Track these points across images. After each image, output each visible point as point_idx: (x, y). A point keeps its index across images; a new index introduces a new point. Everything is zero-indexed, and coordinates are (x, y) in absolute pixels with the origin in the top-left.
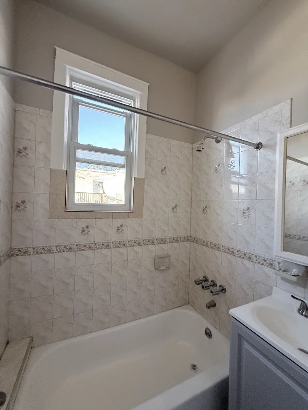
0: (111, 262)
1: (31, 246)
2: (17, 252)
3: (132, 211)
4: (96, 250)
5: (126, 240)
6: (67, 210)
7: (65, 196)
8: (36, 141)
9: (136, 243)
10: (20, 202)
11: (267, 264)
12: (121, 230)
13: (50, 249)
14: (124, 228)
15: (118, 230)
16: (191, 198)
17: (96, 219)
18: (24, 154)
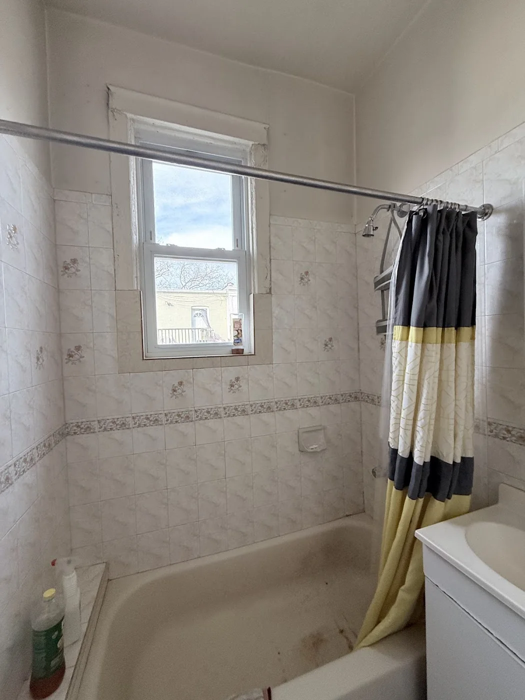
0: (224, 441)
1: (95, 419)
2: (75, 428)
3: (253, 354)
4: (197, 421)
5: (246, 403)
6: (146, 357)
7: (141, 333)
8: (89, 247)
9: (264, 408)
10: (73, 349)
11: (514, 438)
12: (236, 386)
13: (124, 422)
14: (242, 383)
15: (232, 386)
16: (358, 324)
17: (194, 370)
18: (73, 270)
